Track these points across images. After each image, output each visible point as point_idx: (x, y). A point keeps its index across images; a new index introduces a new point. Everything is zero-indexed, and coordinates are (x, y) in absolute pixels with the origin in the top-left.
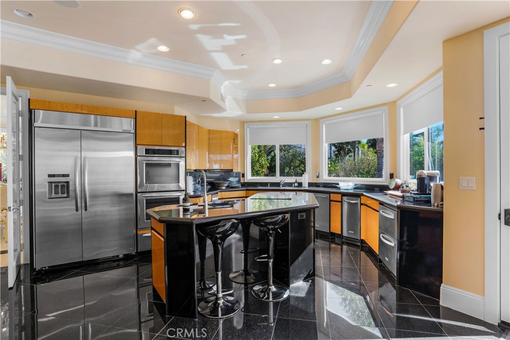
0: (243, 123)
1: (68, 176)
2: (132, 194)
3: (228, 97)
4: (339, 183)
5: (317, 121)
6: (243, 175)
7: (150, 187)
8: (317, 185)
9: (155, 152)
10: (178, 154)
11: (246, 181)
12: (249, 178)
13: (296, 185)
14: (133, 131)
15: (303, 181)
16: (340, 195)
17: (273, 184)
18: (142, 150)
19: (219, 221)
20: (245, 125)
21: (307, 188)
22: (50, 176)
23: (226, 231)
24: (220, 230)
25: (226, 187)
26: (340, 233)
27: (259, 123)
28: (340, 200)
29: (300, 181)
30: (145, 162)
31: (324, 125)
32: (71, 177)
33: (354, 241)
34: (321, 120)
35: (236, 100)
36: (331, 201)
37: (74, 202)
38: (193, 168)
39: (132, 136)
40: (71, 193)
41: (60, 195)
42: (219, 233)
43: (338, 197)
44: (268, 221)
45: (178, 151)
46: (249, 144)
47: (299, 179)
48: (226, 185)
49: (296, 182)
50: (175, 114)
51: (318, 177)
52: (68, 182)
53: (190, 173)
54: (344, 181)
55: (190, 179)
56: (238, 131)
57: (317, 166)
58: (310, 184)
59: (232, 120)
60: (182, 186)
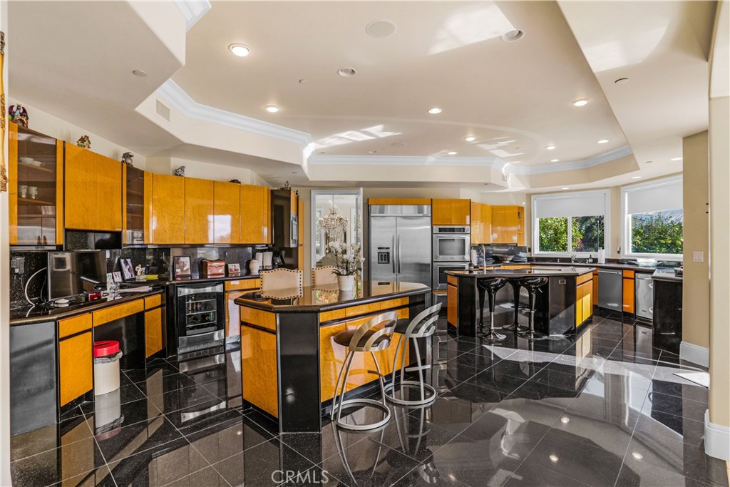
0: (529, 196)
1: (389, 248)
2: (429, 264)
3: (511, 174)
4: (637, 259)
5: (617, 189)
6: (530, 250)
7: (441, 258)
8: (618, 261)
9: (445, 230)
10: (464, 231)
11: (532, 256)
12: (537, 252)
13: (591, 260)
14: (430, 215)
15: (598, 257)
16: (633, 272)
17: (563, 260)
18: (436, 229)
19: (494, 278)
20: (532, 197)
21: (604, 265)
22: (379, 248)
23: (497, 285)
24: (493, 284)
25: (510, 261)
26: (633, 312)
27: (547, 195)
28: (633, 277)
29: (596, 257)
30: (438, 239)
31: (626, 194)
32: (391, 249)
33: (646, 321)
34: (622, 188)
35: (518, 176)
36: (623, 278)
37: (392, 267)
38: (477, 242)
39: (429, 219)
40: (391, 260)
41: (383, 261)
42: (492, 286)
43: (631, 274)
44: (530, 281)
45: (464, 229)
46: (537, 217)
47: (594, 254)
48: (510, 259)
49: (591, 258)
50: (461, 198)
51: (619, 252)
52: (388, 253)
53: (474, 247)
54: (642, 257)
55: (474, 252)
56: (524, 204)
57: (617, 240)
58: (608, 261)
59: (515, 194)
60: (467, 257)
